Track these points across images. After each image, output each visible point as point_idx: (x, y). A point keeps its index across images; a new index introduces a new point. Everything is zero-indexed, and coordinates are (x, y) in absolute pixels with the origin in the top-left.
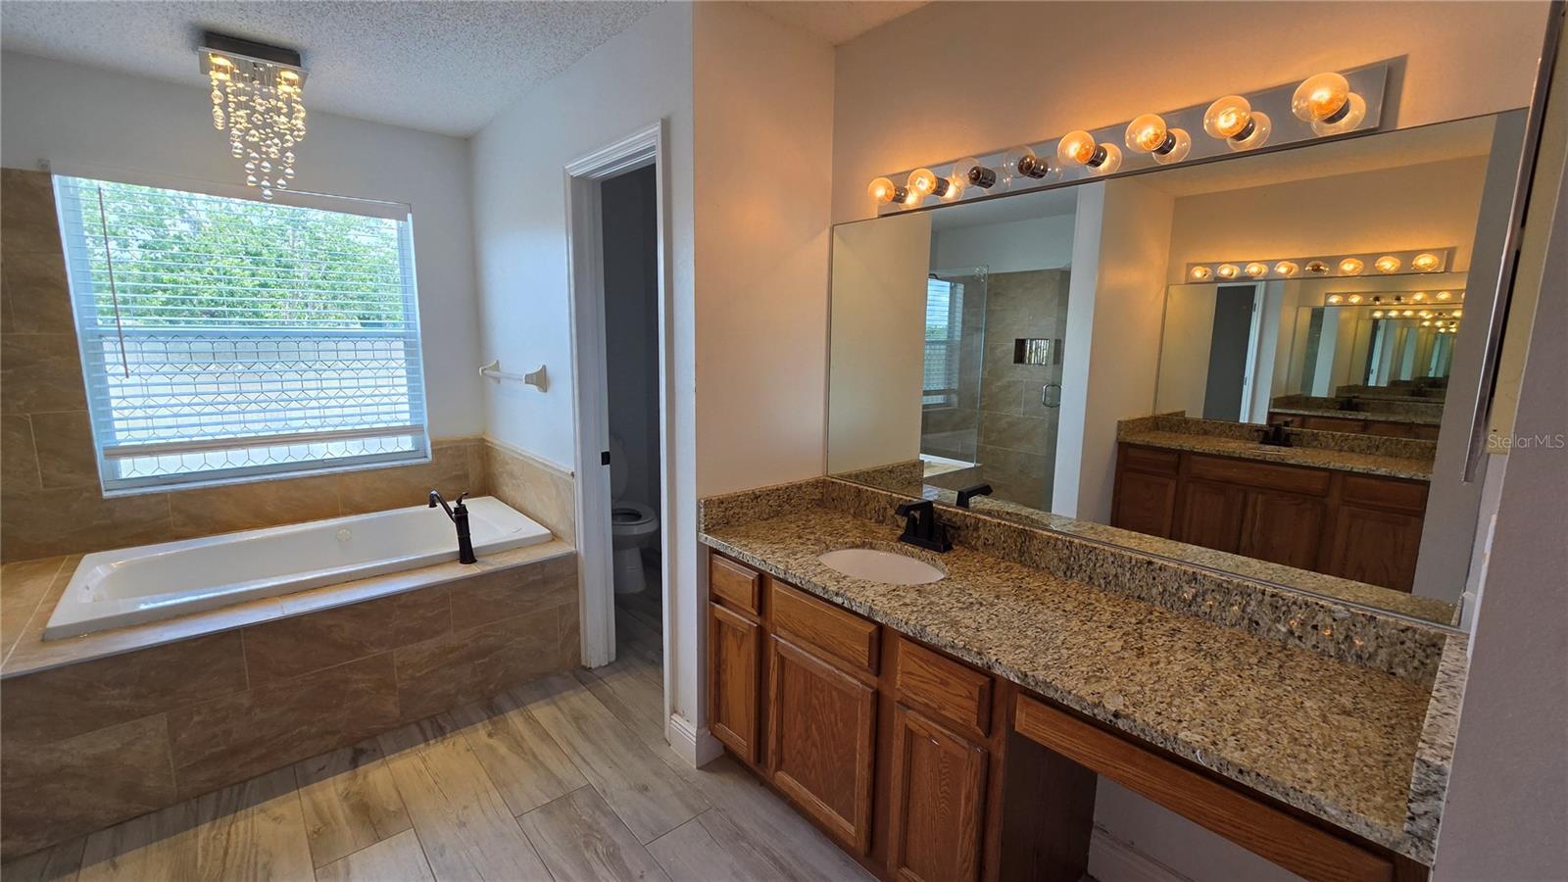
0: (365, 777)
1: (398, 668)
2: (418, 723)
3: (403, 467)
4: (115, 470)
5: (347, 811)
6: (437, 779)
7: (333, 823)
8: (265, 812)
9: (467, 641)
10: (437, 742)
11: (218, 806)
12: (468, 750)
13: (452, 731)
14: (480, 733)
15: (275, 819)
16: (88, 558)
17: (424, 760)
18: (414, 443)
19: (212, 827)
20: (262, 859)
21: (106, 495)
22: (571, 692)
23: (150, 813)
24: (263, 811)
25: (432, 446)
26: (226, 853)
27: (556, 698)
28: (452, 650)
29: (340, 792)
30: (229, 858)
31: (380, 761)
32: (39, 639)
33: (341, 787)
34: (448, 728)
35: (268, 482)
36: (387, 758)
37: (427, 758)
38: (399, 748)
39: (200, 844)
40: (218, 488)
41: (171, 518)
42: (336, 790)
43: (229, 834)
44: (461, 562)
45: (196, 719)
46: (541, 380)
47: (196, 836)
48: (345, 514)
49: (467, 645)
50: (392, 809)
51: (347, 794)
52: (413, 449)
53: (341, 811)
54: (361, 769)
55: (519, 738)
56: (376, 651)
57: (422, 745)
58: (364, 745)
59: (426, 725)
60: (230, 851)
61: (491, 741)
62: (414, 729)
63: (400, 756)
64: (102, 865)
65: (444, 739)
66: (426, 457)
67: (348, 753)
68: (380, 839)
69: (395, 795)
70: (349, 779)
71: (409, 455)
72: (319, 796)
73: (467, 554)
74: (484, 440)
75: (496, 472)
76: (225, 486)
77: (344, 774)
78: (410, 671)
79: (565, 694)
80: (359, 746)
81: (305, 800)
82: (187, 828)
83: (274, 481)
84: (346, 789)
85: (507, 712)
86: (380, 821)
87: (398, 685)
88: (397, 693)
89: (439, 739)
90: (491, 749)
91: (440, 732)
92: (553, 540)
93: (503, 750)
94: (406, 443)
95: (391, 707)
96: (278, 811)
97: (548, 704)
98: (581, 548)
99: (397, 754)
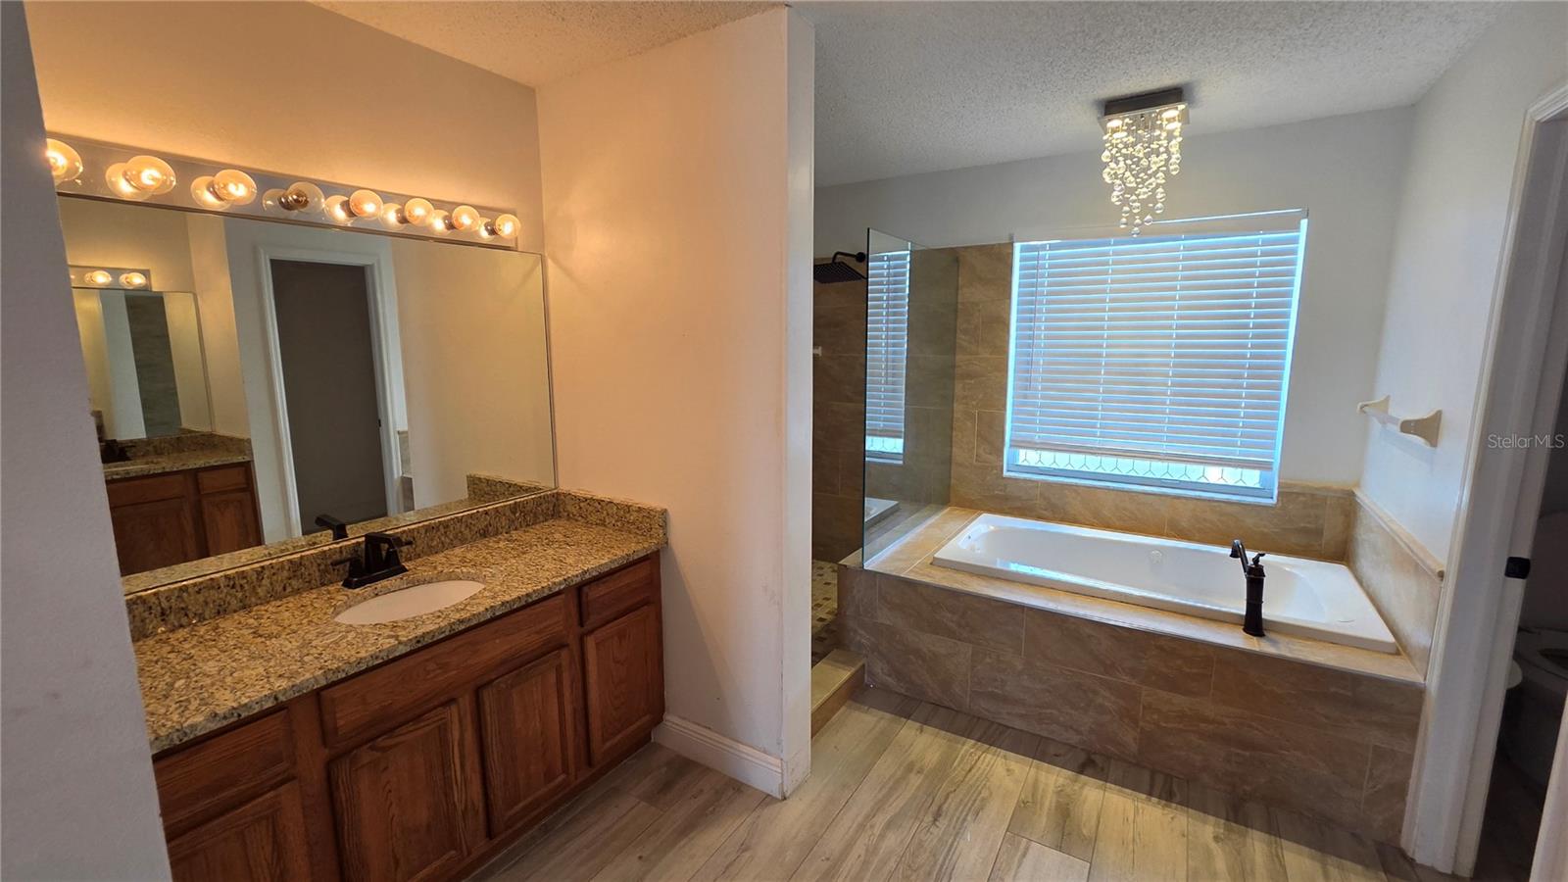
0: (1082, 788)
1: (1144, 707)
2: (1153, 773)
3: (1238, 504)
4: (1015, 457)
5: (1053, 805)
6: (1137, 837)
7: (1038, 806)
8: (1006, 759)
9: (1227, 721)
10: (1159, 803)
11: (985, 733)
12: (1183, 835)
13: (1180, 803)
14: (1207, 829)
15: (1008, 770)
16: (985, 516)
17: (1137, 810)
18: (1262, 480)
19: (973, 746)
20: (985, 793)
21: (1006, 474)
22: (1359, 868)
23: (953, 709)
24: (1005, 757)
25: (1279, 487)
26: (970, 770)
27: (1332, 860)
28: (1206, 720)
29: (1058, 784)
30: (969, 776)
31: (1101, 782)
32: (930, 562)
33: (1061, 781)
34: (1178, 797)
35: (1108, 489)
36: (1108, 784)
37: (1141, 811)
38: (1123, 783)
39: (962, 752)
40: (1070, 485)
41: (1038, 502)
42: (1056, 781)
43: (979, 758)
44: (1244, 630)
45: (988, 660)
46: (1427, 429)
47: (963, 745)
48: (1169, 536)
49: (1225, 724)
50: (1085, 832)
51: (1062, 791)
52: (1258, 486)
53: (1049, 801)
54: (1083, 778)
55: (1248, 867)
56: (1126, 679)
57: (1144, 796)
58: (1098, 759)
59: (1160, 780)
60: (973, 771)
61: (1213, 845)
62: (1146, 776)
63: (1119, 791)
64: (918, 725)
65: (1166, 806)
66: (1272, 498)
67: (1082, 757)
68: (1059, 848)
69: (1093, 822)
70: (1070, 779)
71: (1256, 492)
72: (1043, 776)
73: (1254, 623)
74: (1353, 494)
75: (1359, 538)
76: (1077, 486)
77: (1070, 772)
78: (1156, 717)
79: (1348, 864)
80: (1093, 757)
81: (1033, 770)
82: (963, 735)
83: (1114, 490)
84: (1063, 785)
85: (1252, 828)
86: (1069, 834)
87: (1141, 724)
88: (1139, 730)
89: (1164, 802)
90: (1209, 855)
91: (1168, 796)
92: (1398, 653)
93: (1221, 864)
94: (1252, 478)
95: (1130, 738)
96: (1013, 765)
97: (1313, 858)
98: (1432, 683)
99: (1118, 787)
